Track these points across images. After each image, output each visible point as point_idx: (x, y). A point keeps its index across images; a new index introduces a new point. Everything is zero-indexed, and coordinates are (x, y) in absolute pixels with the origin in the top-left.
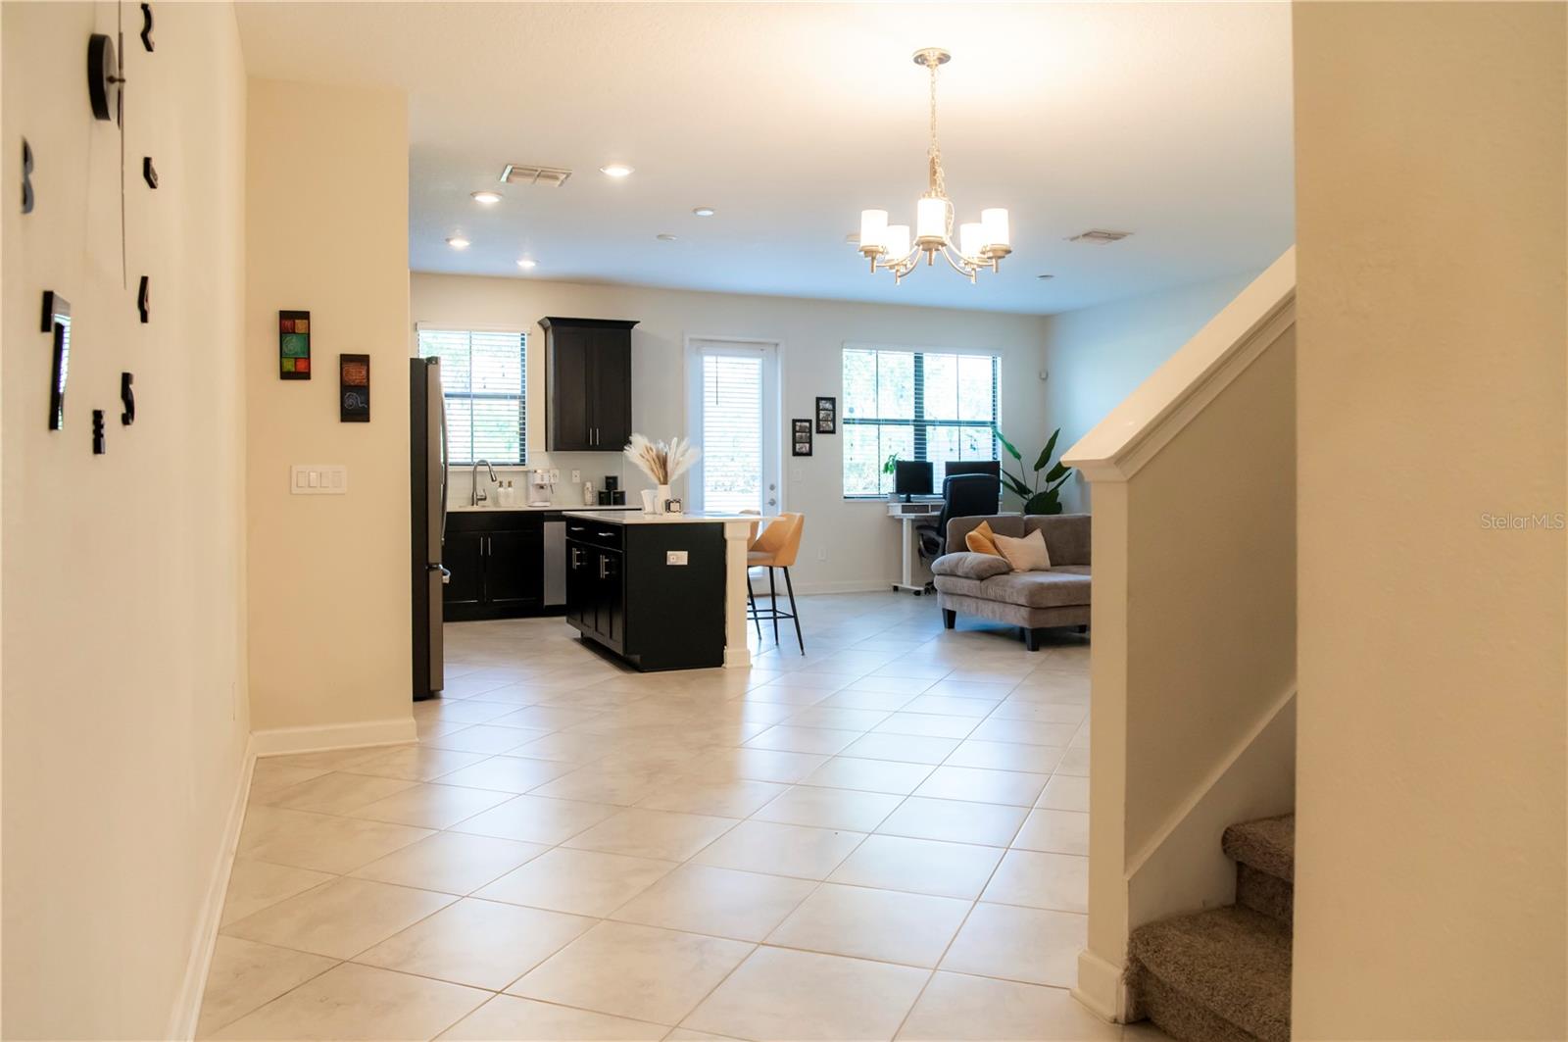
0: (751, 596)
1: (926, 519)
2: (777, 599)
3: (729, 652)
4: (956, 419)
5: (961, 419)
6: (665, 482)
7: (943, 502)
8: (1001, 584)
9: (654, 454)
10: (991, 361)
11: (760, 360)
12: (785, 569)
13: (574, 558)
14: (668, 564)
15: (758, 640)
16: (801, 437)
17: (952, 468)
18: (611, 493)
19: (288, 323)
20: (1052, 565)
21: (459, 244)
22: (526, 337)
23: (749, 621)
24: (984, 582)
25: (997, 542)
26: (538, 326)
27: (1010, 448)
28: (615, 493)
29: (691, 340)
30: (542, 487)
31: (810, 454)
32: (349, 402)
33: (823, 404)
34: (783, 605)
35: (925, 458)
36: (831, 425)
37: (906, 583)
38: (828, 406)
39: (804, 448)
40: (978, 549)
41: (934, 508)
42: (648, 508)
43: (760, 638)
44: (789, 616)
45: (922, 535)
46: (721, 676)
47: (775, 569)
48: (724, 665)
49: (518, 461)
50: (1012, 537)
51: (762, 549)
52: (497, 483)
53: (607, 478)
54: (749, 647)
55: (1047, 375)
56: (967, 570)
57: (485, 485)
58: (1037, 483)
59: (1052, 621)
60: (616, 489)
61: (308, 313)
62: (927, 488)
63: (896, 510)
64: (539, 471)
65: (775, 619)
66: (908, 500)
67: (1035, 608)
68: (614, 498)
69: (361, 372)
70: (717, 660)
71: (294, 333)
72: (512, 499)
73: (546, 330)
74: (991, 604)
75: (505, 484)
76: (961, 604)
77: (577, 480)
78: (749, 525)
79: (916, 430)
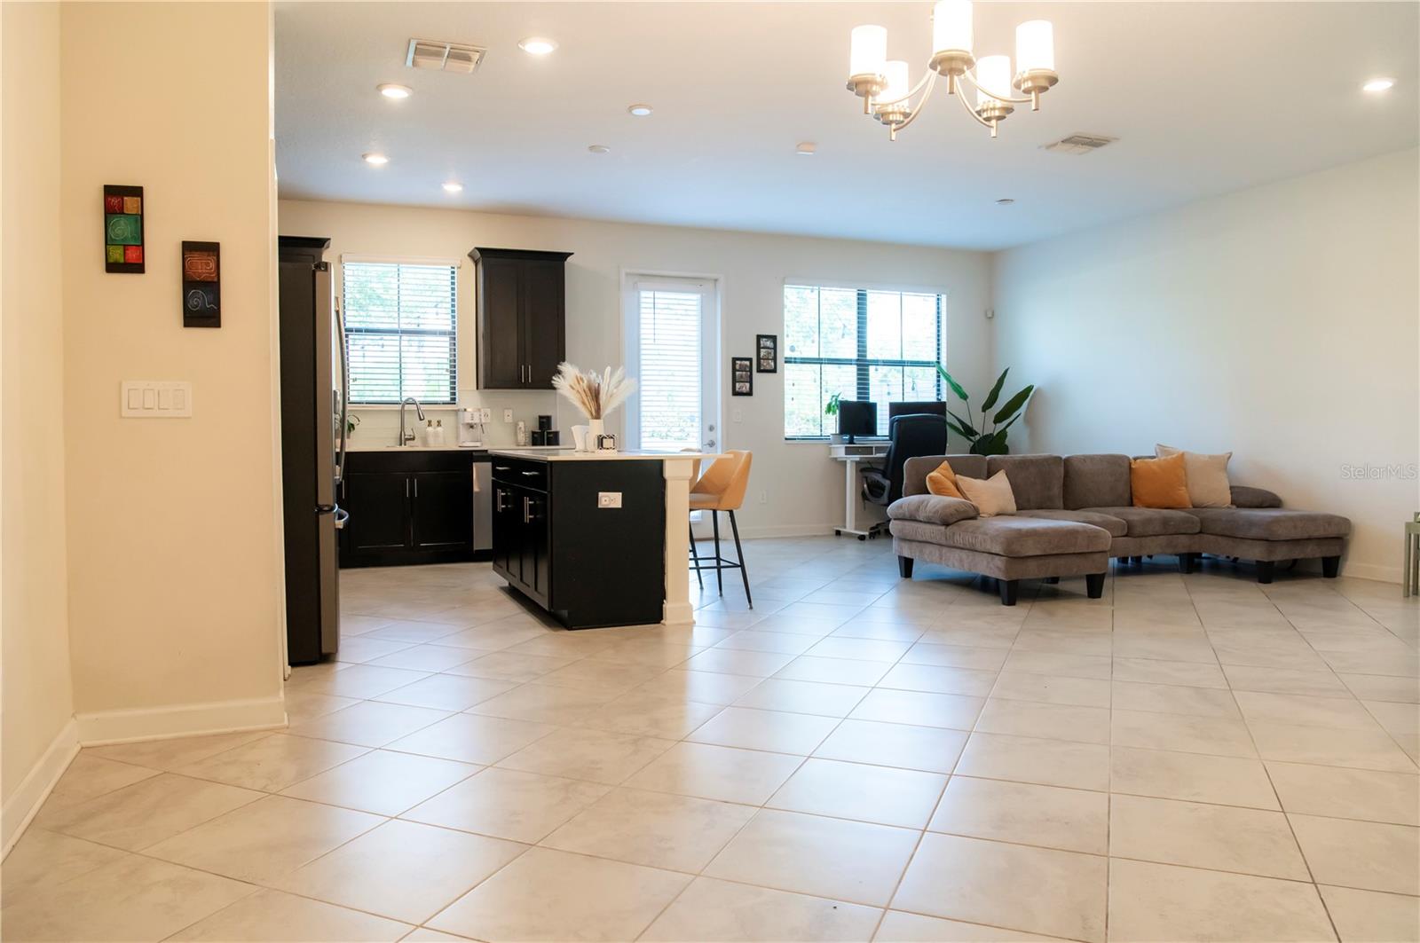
0: (692, 540)
1: (869, 462)
2: (721, 545)
3: (668, 606)
4: (899, 359)
5: (905, 359)
6: (598, 416)
7: (890, 444)
8: (970, 530)
9: (585, 385)
10: (935, 299)
11: (699, 296)
12: (731, 512)
13: (499, 500)
14: (600, 506)
15: (699, 590)
16: (741, 376)
17: (896, 409)
18: (544, 433)
19: (114, 201)
20: (1018, 509)
21: (377, 160)
22: (455, 270)
23: (690, 571)
24: (951, 527)
25: (960, 483)
26: (469, 259)
27: (956, 388)
28: (549, 433)
29: (627, 274)
30: (472, 427)
31: (750, 393)
32: (193, 302)
33: (764, 342)
34: (729, 552)
35: (868, 398)
36: (773, 364)
37: (850, 527)
38: (769, 344)
39: (746, 387)
40: (939, 492)
41: (879, 449)
42: (580, 446)
43: (702, 588)
44: (735, 566)
45: (866, 478)
46: (660, 635)
47: (719, 513)
48: (662, 622)
49: (448, 399)
50: (976, 478)
51: (707, 491)
52: (425, 422)
53: (541, 417)
54: (691, 601)
55: (993, 315)
56: (931, 514)
57: (412, 424)
58: (984, 425)
59: (1032, 571)
60: (550, 429)
61: (141, 188)
62: (870, 429)
63: (840, 452)
64: (468, 410)
65: (719, 568)
66: (851, 441)
67: (1013, 558)
68: (548, 438)
69: (208, 264)
70: (655, 615)
71: (123, 213)
72: (441, 438)
73: (476, 263)
74: (958, 551)
75: (434, 423)
76: (921, 551)
77: (509, 419)
78: (691, 463)
79: (858, 370)
